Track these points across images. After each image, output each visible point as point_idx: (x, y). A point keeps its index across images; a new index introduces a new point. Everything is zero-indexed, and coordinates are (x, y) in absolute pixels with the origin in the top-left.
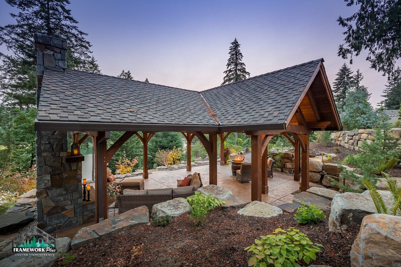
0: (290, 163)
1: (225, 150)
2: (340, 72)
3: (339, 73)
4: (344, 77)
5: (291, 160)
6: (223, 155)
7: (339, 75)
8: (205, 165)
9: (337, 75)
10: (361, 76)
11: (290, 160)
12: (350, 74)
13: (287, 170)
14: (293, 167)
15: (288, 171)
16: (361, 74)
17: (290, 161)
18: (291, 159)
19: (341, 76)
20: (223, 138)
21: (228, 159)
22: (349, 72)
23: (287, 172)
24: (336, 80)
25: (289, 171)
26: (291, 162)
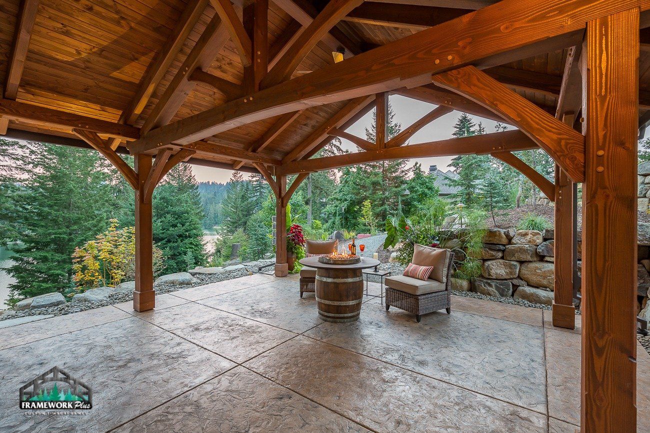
0: (501, 261)
1: (290, 230)
2: (459, 123)
3: (458, 125)
4: (464, 131)
5: (503, 251)
6: (284, 247)
7: (457, 128)
8: (227, 278)
9: (455, 127)
10: (483, 131)
11: (499, 250)
12: (471, 126)
13: (490, 285)
14: (511, 273)
15: (496, 286)
16: (483, 129)
17: (500, 254)
18: (502, 247)
19: (460, 129)
20: (283, 194)
21: (297, 258)
22: (470, 123)
23: (492, 289)
24: (454, 134)
25: (497, 288)
26: (502, 258)
